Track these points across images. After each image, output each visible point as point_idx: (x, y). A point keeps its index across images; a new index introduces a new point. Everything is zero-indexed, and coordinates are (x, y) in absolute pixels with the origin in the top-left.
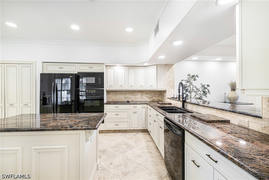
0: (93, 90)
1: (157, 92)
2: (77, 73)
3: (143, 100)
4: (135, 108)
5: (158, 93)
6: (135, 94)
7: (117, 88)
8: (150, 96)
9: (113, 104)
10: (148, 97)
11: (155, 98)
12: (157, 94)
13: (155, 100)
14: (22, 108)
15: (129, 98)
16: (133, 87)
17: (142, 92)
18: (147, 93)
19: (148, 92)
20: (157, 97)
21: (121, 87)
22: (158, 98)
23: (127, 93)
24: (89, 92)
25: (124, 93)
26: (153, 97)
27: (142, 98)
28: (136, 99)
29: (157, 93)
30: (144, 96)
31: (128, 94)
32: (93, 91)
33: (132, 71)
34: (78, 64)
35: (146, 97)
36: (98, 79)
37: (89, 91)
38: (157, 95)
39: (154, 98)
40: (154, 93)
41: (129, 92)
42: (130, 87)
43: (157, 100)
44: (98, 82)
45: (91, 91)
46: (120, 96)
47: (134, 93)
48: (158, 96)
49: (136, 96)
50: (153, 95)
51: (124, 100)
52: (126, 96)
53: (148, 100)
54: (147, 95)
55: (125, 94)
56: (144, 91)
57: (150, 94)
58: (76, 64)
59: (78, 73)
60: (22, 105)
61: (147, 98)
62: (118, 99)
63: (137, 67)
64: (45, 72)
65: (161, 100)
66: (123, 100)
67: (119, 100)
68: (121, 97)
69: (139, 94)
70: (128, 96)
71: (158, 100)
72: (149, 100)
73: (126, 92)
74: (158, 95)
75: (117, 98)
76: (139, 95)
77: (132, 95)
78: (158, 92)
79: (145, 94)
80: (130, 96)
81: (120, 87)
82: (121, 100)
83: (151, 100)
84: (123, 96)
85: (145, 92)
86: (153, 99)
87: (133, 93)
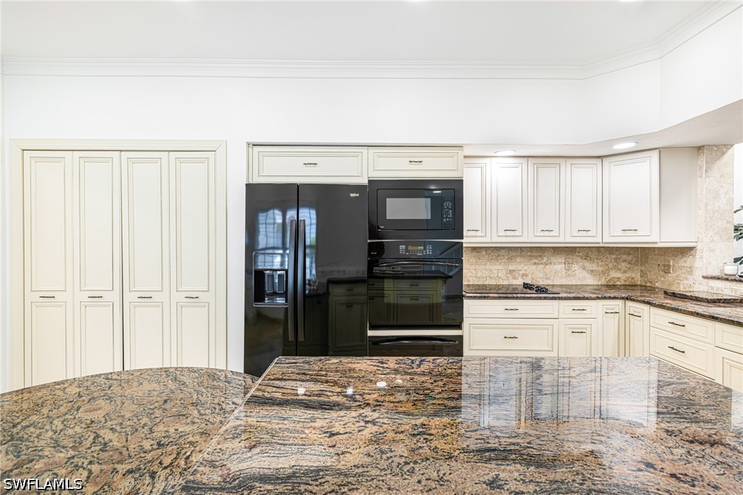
0: (425, 244)
1: (624, 254)
2: (365, 181)
3: (574, 283)
4: (579, 314)
5: (630, 258)
6: (545, 259)
7: (496, 239)
8: (600, 269)
9: (499, 298)
10: (592, 271)
11: (618, 275)
12: (625, 261)
13: (618, 283)
14: (179, 308)
15: (523, 275)
16: (551, 234)
17: (569, 252)
18: (586, 257)
19: (592, 251)
20: (625, 272)
21: (509, 233)
22: (627, 275)
23: (516, 257)
24: (408, 251)
25: (506, 257)
26: (609, 269)
27: (569, 276)
28: (547, 279)
29: (624, 257)
30: (575, 267)
31: (518, 260)
32: (425, 249)
33: (548, 174)
34: (372, 150)
35: (585, 272)
36: (442, 205)
37: (410, 248)
38: (623, 264)
39: (614, 274)
40: (613, 257)
41: (522, 251)
42: (542, 234)
43: (623, 283)
44: (442, 215)
45: (414, 248)
46: (490, 268)
47: (540, 256)
48: (629, 266)
49: (548, 267)
50: (610, 265)
51: (506, 283)
52: (511, 268)
53: (591, 281)
54: (587, 264)
55: (510, 259)
56: (578, 250)
57: (597, 259)
58: (364, 150)
59: (369, 181)
60: (181, 297)
61: (588, 276)
62: (483, 278)
63: (570, 161)
64: (257, 180)
65: (639, 283)
66: (501, 282)
67: (487, 283)
68: (494, 271)
69: (560, 260)
70: (520, 268)
71: (627, 283)
72: (595, 283)
73: (512, 253)
74: (630, 263)
75: (478, 275)
76: (560, 263)
77: (535, 263)
78: (629, 254)
79: (582, 258)
80: (526, 268)
81: (504, 234)
82: (493, 282)
83: (603, 281)
84: (500, 267)
85: (581, 254)
86: (609, 278)
87: (536, 257)
